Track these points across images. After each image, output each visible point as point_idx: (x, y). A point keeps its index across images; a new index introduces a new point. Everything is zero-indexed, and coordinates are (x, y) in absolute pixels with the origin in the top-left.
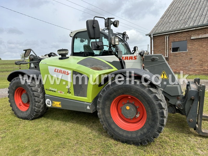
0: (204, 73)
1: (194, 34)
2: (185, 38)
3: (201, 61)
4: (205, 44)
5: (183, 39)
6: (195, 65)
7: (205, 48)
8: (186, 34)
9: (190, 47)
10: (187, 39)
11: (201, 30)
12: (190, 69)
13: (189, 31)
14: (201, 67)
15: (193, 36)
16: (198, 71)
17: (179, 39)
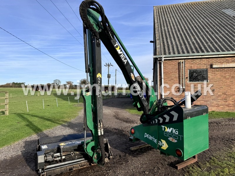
0: (229, 109)
1: (215, 62)
2: (204, 66)
3: (224, 94)
4: (228, 75)
5: (203, 66)
6: (219, 99)
7: (228, 79)
9: (211, 77)
10: (207, 67)
11: (223, 59)
12: (213, 104)
14: (225, 102)
15: (215, 64)
17: (198, 66)
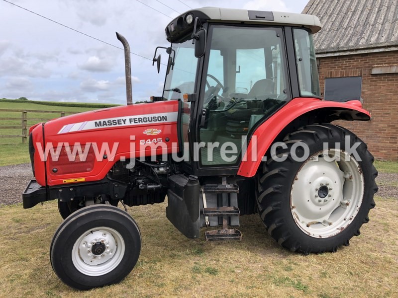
1: (379, 63)
3: (392, 126)
5: (354, 72)
6: (379, 137)
8: (359, 62)
9: (369, 92)
10: (361, 74)
13: (368, 55)
14: (392, 143)
15: (377, 67)
16: (384, 152)
17: (343, 72)
